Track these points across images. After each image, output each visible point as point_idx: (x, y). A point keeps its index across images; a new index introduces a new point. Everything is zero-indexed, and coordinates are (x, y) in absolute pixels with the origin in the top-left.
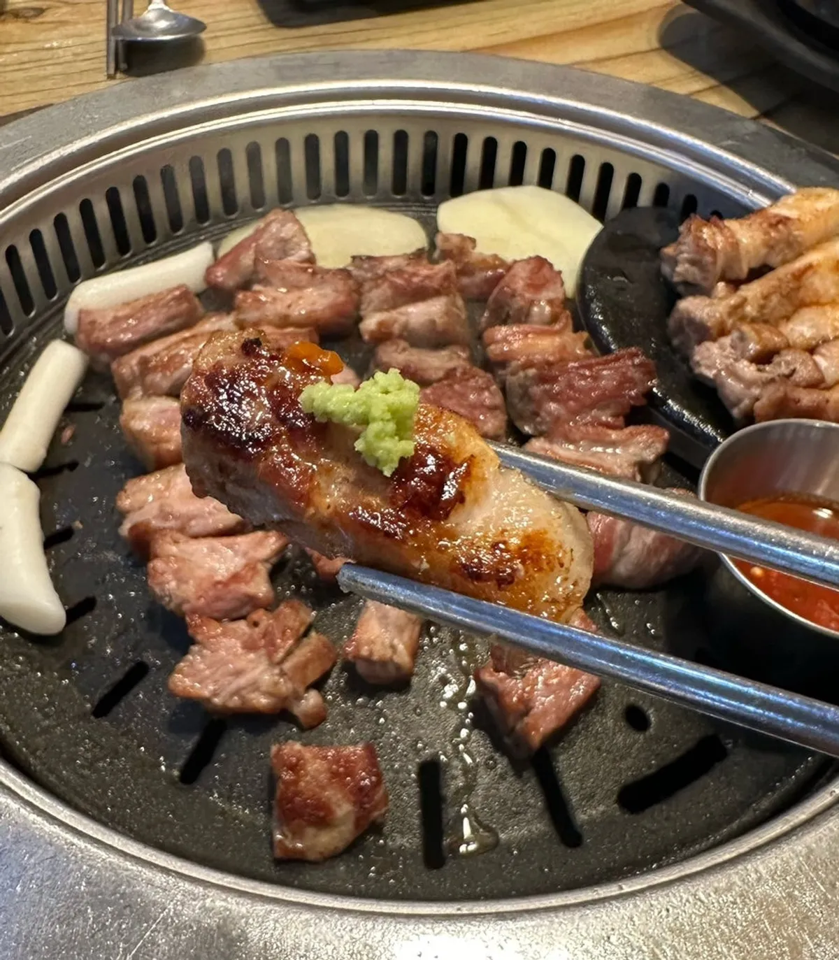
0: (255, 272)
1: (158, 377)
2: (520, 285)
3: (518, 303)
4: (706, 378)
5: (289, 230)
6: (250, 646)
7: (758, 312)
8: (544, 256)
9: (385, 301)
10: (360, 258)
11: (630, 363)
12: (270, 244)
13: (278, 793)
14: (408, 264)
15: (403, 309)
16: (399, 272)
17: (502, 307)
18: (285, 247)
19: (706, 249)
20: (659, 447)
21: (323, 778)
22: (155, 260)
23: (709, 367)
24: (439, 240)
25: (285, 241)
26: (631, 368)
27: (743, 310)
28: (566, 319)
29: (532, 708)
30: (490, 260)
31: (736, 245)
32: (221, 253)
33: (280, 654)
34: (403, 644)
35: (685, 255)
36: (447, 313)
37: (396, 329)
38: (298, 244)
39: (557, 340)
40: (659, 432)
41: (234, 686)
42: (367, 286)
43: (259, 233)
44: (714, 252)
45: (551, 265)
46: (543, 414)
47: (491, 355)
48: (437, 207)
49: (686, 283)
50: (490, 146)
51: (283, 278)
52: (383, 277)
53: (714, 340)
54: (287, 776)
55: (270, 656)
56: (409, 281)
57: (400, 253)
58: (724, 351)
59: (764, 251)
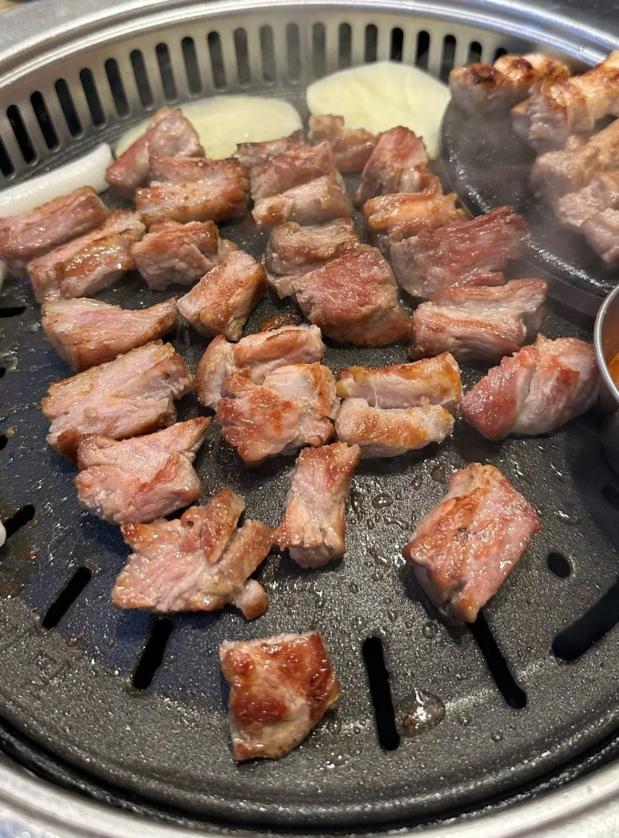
0: (151, 169)
1: (73, 280)
2: (387, 157)
3: (389, 174)
4: (574, 227)
5: (178, 129)
6: (187, 548)
7: (610, 159)
8: (405, 126)
9: (273, 186)
10: (245, 144)
11: (502, 221)
12: (162, 143)
13: (232, 700)
14: (288, 148)
15: (289, 193)
16: (280, 157)
17: (375, 180)
18: (176, 144)
19: (557, 107)
20: (540, 298)
21: (274, 678)
22: (59, 166)
23: (574, 217)
24: (311, 122)
25: (176, 139)
26: (505, 226)
27: (597, 159)
28: (435, 184)
29: (465, 583)
30: (359, 135)
31: (583, 101)
32: (119, 152)
33: (218, 554)
34: (332, 526)
35: (538, 115)
36: (330, 192)
37: (285, 212)
38: (188, 141)
39: (430, 204)
40: (538, 284)
41: (176, 591)
42: (255, 171)
43: (151, 131)
44: (564, 109)
45: (412, 133)
46: (429, 278)
47: (373, 224)
48: (305, 90)
49: (541, 140)
50: (346, 30)
51: (178, 174)
52: (266, 161)
53: (576, 191)
54: (238, 682)
55: (207, 556)
56: (292, 165)
57: (279, 136)
58: (587, 201)
59: (607, 103)
